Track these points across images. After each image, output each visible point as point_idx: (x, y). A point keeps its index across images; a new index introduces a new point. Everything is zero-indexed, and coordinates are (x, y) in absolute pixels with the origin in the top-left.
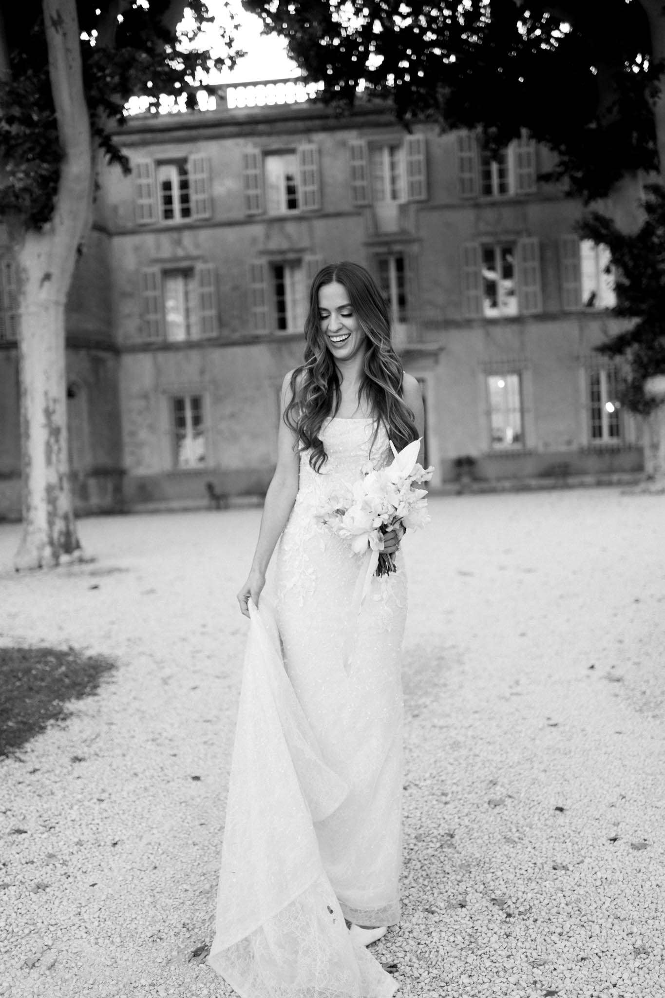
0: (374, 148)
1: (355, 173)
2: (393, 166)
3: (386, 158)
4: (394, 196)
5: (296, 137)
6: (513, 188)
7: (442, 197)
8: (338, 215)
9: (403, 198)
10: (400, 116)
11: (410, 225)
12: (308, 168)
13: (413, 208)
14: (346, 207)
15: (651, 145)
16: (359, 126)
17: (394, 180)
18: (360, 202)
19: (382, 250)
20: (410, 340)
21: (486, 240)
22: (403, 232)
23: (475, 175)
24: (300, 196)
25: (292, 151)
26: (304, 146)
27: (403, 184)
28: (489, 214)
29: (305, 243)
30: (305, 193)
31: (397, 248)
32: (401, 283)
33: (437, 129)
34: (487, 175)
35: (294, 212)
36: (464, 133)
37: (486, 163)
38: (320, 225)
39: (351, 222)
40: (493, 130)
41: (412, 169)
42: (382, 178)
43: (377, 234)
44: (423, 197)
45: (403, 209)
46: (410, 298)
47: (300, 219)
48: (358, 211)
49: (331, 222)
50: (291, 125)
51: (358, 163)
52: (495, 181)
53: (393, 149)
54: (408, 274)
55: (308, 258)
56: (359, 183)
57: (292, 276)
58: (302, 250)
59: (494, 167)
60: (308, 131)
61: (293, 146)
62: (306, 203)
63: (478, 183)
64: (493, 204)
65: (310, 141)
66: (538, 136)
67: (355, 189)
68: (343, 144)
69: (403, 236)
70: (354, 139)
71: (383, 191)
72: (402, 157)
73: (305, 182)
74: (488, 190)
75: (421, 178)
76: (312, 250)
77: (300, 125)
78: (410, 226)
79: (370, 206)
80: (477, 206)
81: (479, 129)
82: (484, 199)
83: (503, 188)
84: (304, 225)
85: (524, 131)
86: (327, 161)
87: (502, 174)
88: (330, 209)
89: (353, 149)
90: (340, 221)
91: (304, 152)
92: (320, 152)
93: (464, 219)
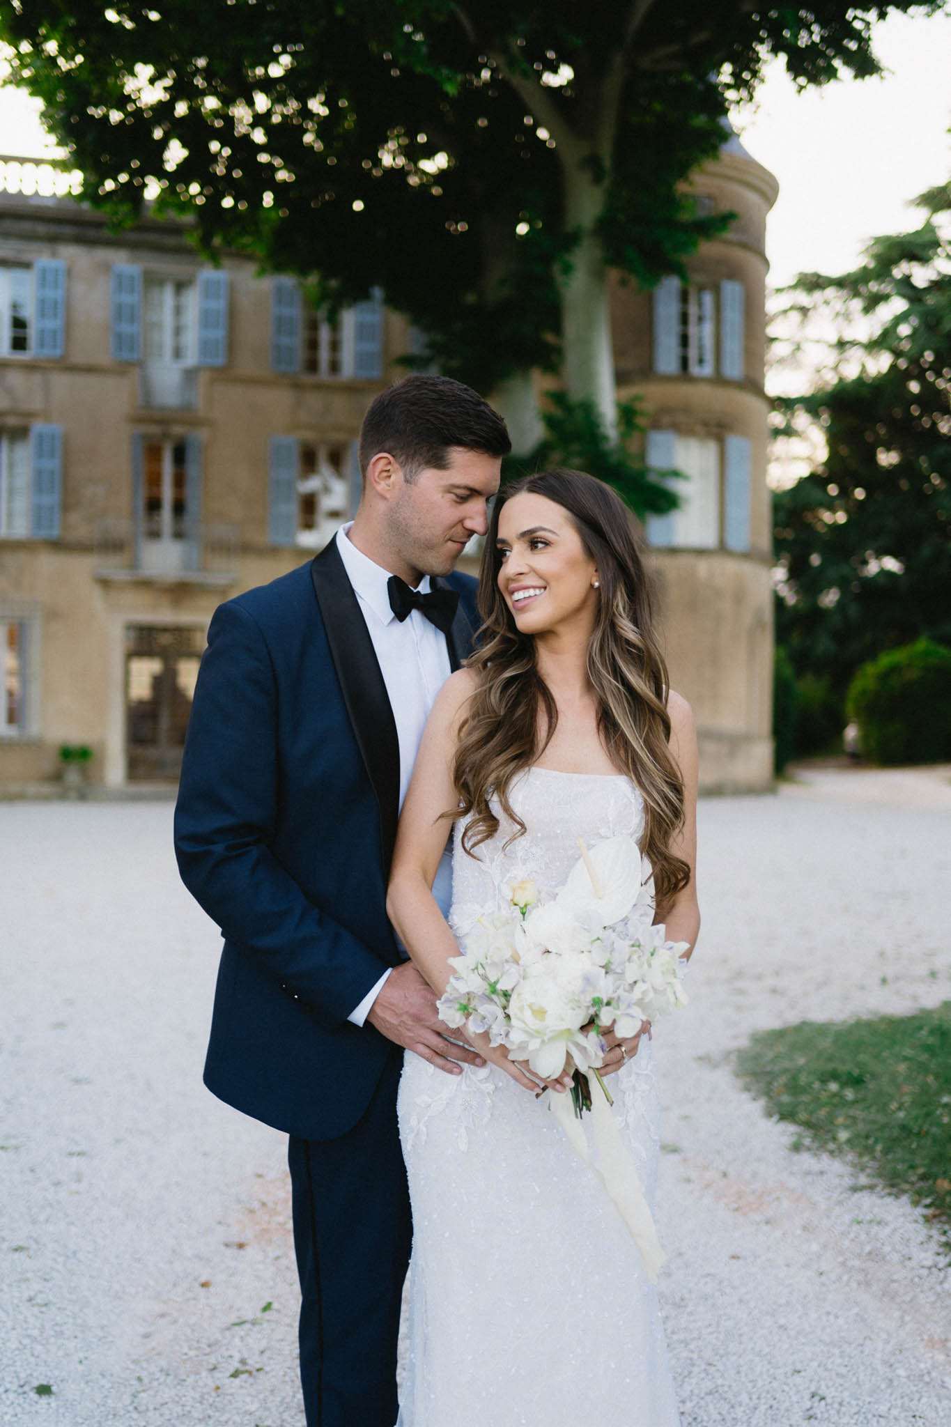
0: (152, 281)
1: (120, 313)
2: (178, 311)
3: (168, 296)
4: (178, 353)
5: (34, 246)
6: (348, 367)
7: (247, 365)
8: (90, 370)
9: (192, 358)
10: (206, 241)
11: (199, 399)
12: (50, 294)
13: (204, 377)
14: (103, 358)
15: (549, 338)
16: (134, 246)
17: (178, 331)
18: (126, 355)
19: (154, 429)
20: (187, 566)
21: (309, 435)
22: (187, 408)
23: (296, 342)
24: (32, 333)
25: (26, 266)
26: (44, 259)
27: (191, 339)
28: (314, 401)
29: (36, 404)
30: (42, 332)
31: (177, 430)
32: (179, 481)
33: (251, 268)
34: (313, 345)
35: (20, 356)
36: (288, 280)
37: (313, 326)
38: (61, 382)
39: (110, 382)
40: (333, 283)
41: (207, 319)
42: (159, 326)
43: (148, 404)
44: (220, 361)
45: (190, 375)
46: (192, 506)
47: (31, 367)
48: (122, 368)
49: (81, 380)
50: (26, 226)
51: (127, 299)
52: (324, 355)
53: (181, 286)
54: (192, 470)
55: (38, 427)
56: (126, 328)
57: (11, 450)
58: (30, 415)
59: (324, 334)
60: (53, 239)
61: (26, 257)
62: (42, 345)
63: (300, 354)
64: (319, 387)
65: (54, 255)
66: (393, 301)
67: (119, 336)
68: (106, 267)
69: (186, 415)
70: (123, 262)
71: (161, 347)
72: (193, 300)
73: (42, 313)
74: (312, 366)
75: (219, 334)
76: (46, 415)
77: (41, 229)
78: (199, 402)
79: (141, 364)
80: (297, 386)
81: (313, 279)
82: (308, 379)
83: (335, 367)
84: (37, 378)
85: (378, 293)
86: (79, 289)
87: (335, 346)
88: (78, 358)
89: (119, 277)
90: (92, 380)
91: (44, 271)
92: (69, 273)
93: (278, 400)
